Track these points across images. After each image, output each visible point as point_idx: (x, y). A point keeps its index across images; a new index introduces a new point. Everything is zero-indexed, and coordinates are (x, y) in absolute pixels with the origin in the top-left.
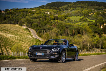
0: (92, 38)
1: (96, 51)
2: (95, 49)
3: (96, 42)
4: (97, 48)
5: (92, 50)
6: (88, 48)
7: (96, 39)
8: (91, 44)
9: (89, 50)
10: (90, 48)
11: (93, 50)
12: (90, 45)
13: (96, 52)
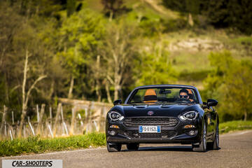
0: (51, 22)
1: (86, 120)
2: (76, 102)
3: (84, 51)
4: (91, 97)
5: (50, 114)
6: (25, 97)
7: (82, 31)
8: (41, 70)
9: (31, 114)
10: (37, 100)
11: (60, 109)
12: (33, 77)
13: (87, 128)
